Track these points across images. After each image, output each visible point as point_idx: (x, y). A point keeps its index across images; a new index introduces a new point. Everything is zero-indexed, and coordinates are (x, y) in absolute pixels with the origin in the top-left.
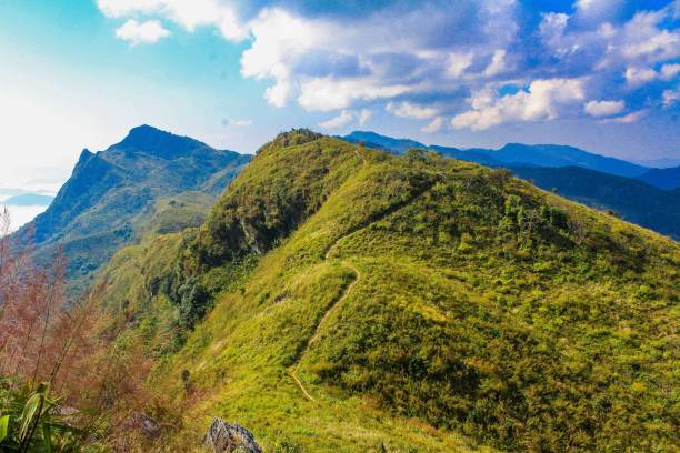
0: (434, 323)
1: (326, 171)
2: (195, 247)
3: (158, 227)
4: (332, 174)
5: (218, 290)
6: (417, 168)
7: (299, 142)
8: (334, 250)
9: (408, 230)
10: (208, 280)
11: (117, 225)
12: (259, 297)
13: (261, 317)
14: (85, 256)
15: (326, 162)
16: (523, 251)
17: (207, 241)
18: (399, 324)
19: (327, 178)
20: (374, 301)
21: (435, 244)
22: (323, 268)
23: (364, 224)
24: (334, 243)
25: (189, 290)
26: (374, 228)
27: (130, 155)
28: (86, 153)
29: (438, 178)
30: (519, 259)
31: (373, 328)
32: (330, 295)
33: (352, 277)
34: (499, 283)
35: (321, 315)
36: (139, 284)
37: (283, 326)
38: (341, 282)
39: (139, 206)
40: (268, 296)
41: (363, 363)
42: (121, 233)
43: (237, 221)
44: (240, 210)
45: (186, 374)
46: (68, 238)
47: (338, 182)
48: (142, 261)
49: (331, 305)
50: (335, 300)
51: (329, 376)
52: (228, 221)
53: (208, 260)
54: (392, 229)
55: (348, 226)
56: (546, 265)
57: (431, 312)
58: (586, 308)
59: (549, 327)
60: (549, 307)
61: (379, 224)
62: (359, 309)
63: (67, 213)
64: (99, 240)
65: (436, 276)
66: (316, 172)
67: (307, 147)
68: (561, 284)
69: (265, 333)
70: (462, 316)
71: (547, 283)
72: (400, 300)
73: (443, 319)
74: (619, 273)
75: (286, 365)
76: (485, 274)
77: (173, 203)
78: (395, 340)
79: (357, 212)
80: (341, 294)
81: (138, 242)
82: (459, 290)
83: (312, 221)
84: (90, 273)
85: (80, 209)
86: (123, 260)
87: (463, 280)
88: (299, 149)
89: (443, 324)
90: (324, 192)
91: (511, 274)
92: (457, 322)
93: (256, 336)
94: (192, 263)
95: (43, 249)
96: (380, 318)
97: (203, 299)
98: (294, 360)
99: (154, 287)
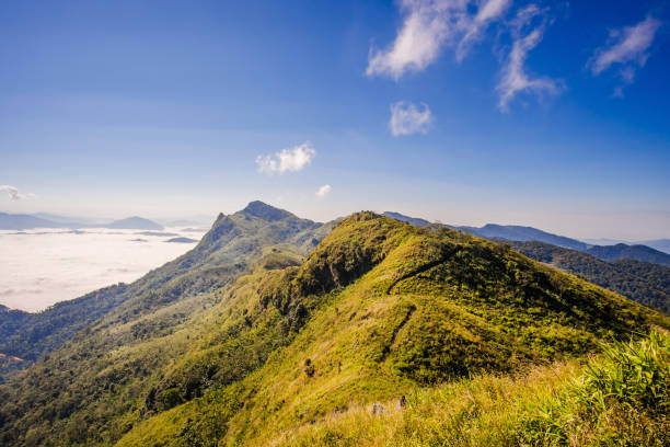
0: (471, 343)
1: (384, 238)
2: (299, 280)
3: (265, 264)
4: (389, 240)
5: (313, 308)
6: (446, 240)
7: (366, 219)
8: (395, 290)
9: (441, 279)
10: (307, 301)
11: (237, 261)
12: (349, 315)
13: (354, 329)
14: (216, 278)
15: (385, 232)
16: (519, 300)
17: (307, 276)
18: (448, 341)
19: (385, 243)
20: (430, 324)
21: (459, 290)
22: (393, 300)
23: (413, 274)
24: (394, 284)
25: (295, 307)
26: (420, 277)
27: (248, 219)
28: (221, 215)
29: (460, 248)
30: (517, 304)
31: (432, 342)
32: (401, 318)
33: (413, 308)
34: (505, 319)
35: (396, 331)
36: (255, 299)
37: (372, 336)
38: (407, 310)
39: (251, 250)
40: (355, 314)
41: (427, 365)
42: (239, 266)
43: (327, 266)
44: (329, 258)
45: (308, 362)
46: (206, 266)
47: (394, 245)
48: (258, 285)
49: (402, 324)
50: (404, 322)
51: (408, 371)
52: (321, 265)
53: (307, 289)
54: (431, 279)
55: (403, 274)
56: (538, 310)
57: (467, 335)
58: (569, 342)
59: (544, 353)
60: (542, 339)
61: (423, 275)
62: (421, 329)
63: (206, 251)
64: (226, 270)
65: (464, 311)
66: (378, 238)
67: (373, 222)
68: (549, 324)
69: (360, 339)
70: (487, 340)
71: (539, 323)
72: (447, 325)
73: (475, 341)
74: (592, 321)
75: (379, 362)
76: (494, 312)
77: (274, 250)
78: (447, 352)
79: (408, 266)
80: (408, 318)
81: (252, 272)
82: (481, 322)
83: (377, 269)
84: (219, 290)
85: (214, 250)
86: (242, 284)
87: (481, 316)
88: (367, 223)
89: (477, 344)
90: (384, 251)
91: (512, 315)
92: (484, 343)
93: (354, 341)
94: (297, 290)
95: (190, 273)
96: (436, 336)
97: (303, 314)
98: (382, 359)
99: (265, 302)
